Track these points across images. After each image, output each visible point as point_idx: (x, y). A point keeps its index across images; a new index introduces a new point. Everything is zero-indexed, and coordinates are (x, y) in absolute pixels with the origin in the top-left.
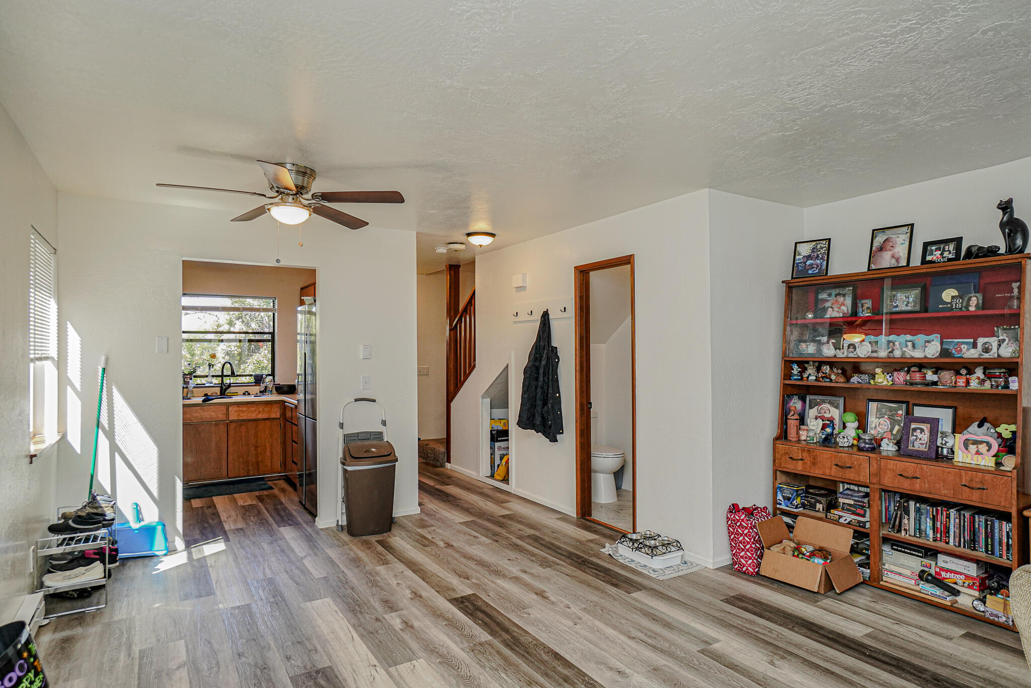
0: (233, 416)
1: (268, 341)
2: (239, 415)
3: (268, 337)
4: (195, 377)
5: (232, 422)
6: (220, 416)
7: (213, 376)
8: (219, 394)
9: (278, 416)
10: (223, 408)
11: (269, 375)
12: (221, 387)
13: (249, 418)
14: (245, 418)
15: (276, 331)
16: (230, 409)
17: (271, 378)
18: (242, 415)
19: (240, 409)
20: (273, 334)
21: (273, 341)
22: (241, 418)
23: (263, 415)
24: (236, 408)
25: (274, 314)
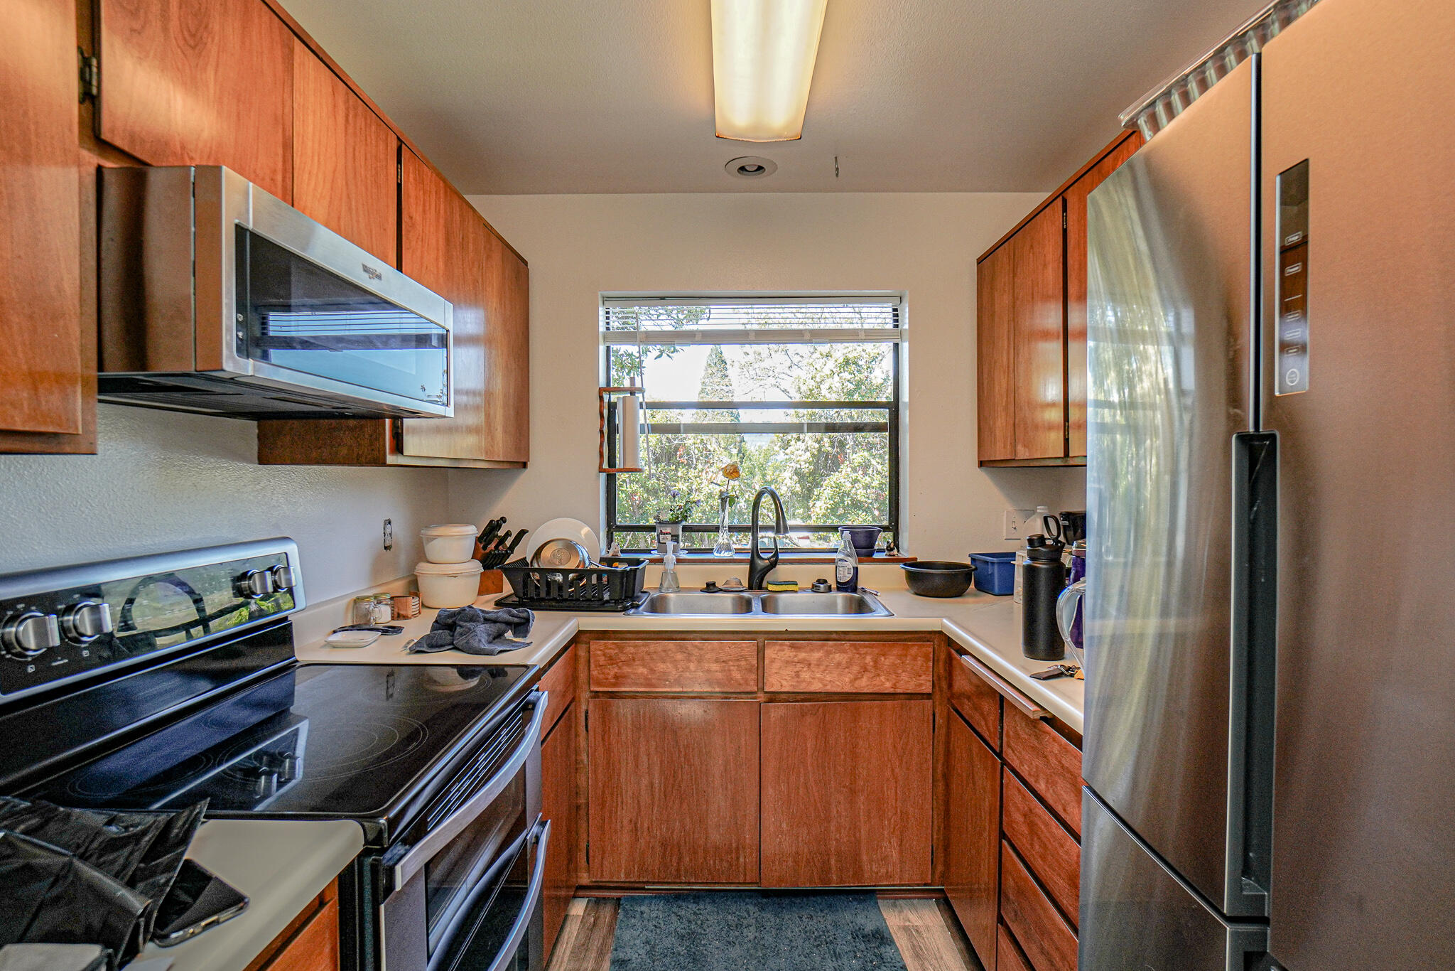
0: (779, 680)
1: (877, 428)
2: (797, 674)
3: (882, 417)
4: (685, 529)
5: (773, 697)
6: (737, 676)
7: (732, 529)
8: (746, 584)
9: (927, 688)
10: (748, 647)
11: (885, 529)
12: (752, 563)
13: (829, 688)
14: (816, 687)
15: (905, 397)
16: (769, 653)
17: (889, 536)
18: (805, 675)
19: (802, 655)
20: (894, 407)
21: (893, 427)
22: (802, 688)
23: (877, 681)
24: (788, 653)
25: (896, 345)
